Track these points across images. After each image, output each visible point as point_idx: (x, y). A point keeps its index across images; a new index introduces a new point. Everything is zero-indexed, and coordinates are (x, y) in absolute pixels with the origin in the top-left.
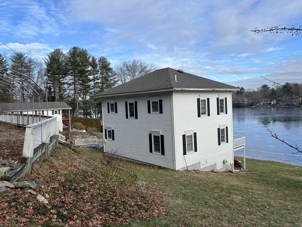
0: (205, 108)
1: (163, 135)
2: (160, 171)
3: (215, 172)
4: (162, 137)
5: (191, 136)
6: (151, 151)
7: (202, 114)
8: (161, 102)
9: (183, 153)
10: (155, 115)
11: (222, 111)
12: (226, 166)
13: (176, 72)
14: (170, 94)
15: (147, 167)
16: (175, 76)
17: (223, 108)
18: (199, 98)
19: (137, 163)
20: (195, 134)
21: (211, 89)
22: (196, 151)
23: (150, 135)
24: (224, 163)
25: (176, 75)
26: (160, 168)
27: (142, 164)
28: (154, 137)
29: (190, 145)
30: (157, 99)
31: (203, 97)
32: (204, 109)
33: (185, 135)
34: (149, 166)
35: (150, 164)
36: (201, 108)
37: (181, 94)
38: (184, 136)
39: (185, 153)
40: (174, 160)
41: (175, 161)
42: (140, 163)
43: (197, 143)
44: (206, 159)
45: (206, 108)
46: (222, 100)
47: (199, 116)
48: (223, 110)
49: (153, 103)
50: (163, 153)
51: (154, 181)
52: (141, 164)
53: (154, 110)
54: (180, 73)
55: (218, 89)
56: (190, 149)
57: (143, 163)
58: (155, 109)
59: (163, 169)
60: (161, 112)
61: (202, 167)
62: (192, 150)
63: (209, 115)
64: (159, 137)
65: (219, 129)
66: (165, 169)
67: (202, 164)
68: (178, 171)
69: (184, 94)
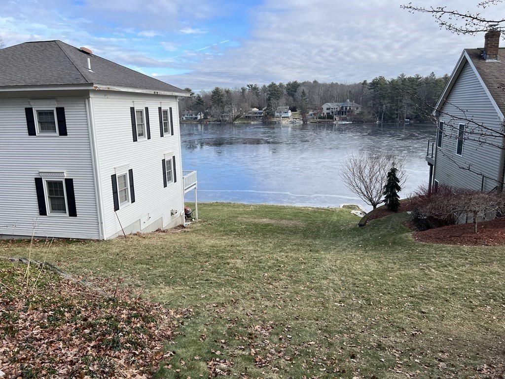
0: (142, 125)
1: (72, 179)
2: (73, 247)
3: (164, 232)
4: (69, 182)
5: (125, 176)
6: (43, 212)
7: (140, 135)
8: (61, 112)
9: (115, 208)
10: (48, 140)
11: (166, 131)
12: (174, 219)
14: (83, 96)
15: (38, 244)
16: (87, 62)
17: (167, 126)
18: (133, 106)
19: (8, 241)
20: (131, 171)
21: (152, 92)
22: (133, 201)
23: (38, 182)
24: (172, 214)
25: (89, 59)
26: (68, 241)
27: (22, 240)
28: (50, 183)
29: (124, 192)
30: (51, 106)
31: (140, 105)
32: (140, 126)
33: (115, 175)
34: (41, 241)
35: (41, 239)
36: (138, 125)
37: (104, 97)
38: (114, 177)
39: (117, 208)
40: (99, 223)
41: (102, 223)
42: (16, 238)
43: (134, 187)
44: (148, 213)
45: (144, 124)
46: (166, 112)
47: (135, 140)
48: (167, 128)
49: (40, 113)
50: (73, 213)
51: (80, 268)
52: (19, 241)
53: (43, 129)
55: (163, 93)
56: (124, 199)
57: (23, 238)
58: (47, 126)
59: (74, 242)
60: (63, 132)
61: (143, 227)
62: (126, 200)
63: (149, 138)
64: (61, 183)
65: (164, 161)
66: (80, 242)
67: (143, 221)
69: (109, 97)
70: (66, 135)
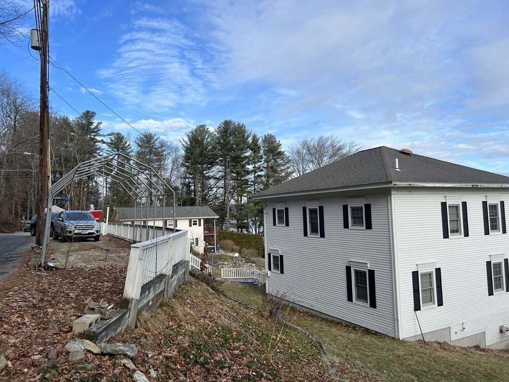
0: (457, 220)
1: (374, 271)
2: (367, 339)
3: (483, 350)
4: (372, 273)
5: (430, 274)
6: (350, 299)
7: (453, 231)
8: (368, 207)
9: (415, 307)
10: (357, 232)
11: (495, 228)
12: (505, 339)
13: (398, 153)
14: (385, 193)
15: (343, 328)
16: (395, 161)
17: (496, 222)
18: (445, 201)
19: (323, 319)
20: (438, 271)
21: (470, 185)
22: (440, 303)
23: (348, 269)
24: (501, 331)
25: (397, 160)
26: (367, 331)
27: (333, 321)
28: (356, 272)
29: (428, 292)
30: (360, 203)
31: (454, 200)
32: (455, 223)
33: (418, 271)
34: (347, 326)
35: (347, 323)
36: (450, 221)
37: (408, 193)
38: (415, 274)
39: (417, 307)
40: (395, 320)
41: (398, 320)
42: (330, 318)
43: (442, 288)
44: (462, 322)
45: (460, 220)
46: (494, 207)
47: (446, 236)
48: (496, 225)
49: (353, 209)
50: (373, 305)
51: (356, 358)
52: (332, 321)
53: (354, 223)
54: (405, 155)
55: (486, 185)
56: (429, 298)
57: (335, 319)
58: (357, 221)
59: (373, 334)
60: (369, 226)
61: (454, 337)
62: (431, 301)
63: (466, 234)
64: (365, 273)
65: (489, 263)
66: (376, 335)
67: (455, 330)
68: (403, 343)
69: (413, 193)
70: (371, 228)
